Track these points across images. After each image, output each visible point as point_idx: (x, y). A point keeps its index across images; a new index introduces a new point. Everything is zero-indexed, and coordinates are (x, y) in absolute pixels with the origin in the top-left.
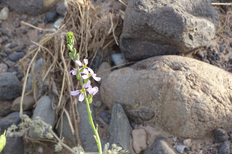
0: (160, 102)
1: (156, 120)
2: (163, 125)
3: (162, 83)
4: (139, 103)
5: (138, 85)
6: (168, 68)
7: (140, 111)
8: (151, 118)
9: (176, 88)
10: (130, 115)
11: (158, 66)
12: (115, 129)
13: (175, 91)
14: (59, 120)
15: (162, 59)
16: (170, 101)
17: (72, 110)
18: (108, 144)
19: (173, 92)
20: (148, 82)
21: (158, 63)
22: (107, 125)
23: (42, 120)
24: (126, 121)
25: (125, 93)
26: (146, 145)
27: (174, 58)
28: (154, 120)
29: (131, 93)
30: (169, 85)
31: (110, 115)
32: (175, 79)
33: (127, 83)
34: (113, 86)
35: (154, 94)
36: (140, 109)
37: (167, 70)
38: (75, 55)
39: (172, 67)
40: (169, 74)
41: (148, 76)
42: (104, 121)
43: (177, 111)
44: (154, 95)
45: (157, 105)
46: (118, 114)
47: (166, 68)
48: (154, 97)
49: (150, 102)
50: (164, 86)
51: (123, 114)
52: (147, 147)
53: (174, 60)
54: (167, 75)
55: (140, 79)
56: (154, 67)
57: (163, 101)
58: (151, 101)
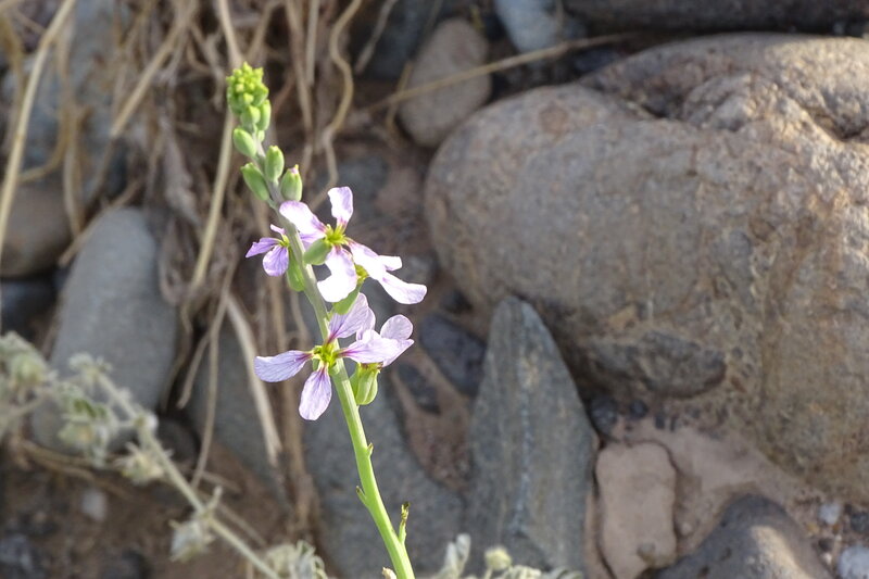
0: (757, 314)
1: (729, 400)
2: (770, 439)
3: (768, 211)
4: (641, 308)
5: (635, 209)
6: (804, 124)
7: (643, 346)
8: (701, 387)
9: (847, 250)
10: (585, 360)
11: (749, 111)
12: (506, 446)
13: (841, 266)
14: (198, 356)
15: (773, 62)
16: (812, 316)
17: (269, 307)
18: (464, 540)
19: (828, 268)
20: (692, 194)
21: (747, 91)
22: (459, 401)
23: (103, 370)
24: (568, 402)
25: (564, 249)
26: (672, 540)
27: (838, 62)
28: (718, 398)
29: (596, 249)
30: (810, 232)
31: (483, 344)
32: (844, 197)
33: (579, 188)
34: (500, 199)
35: (721, 266)
36: (645, 339)
37: (796, 134)
38: (280, 179)
39: (825, 116)
40: (809, 160)
41: (693, 161)
42: (445, 373)
43: (846, 373)
44: (722, 273)
45: (737, 326)
46: (523, 363)
47: (792, 124)
48: (720, 280)
49: (702, 307)
50: (780, 229)
51: (548, 365)
52: (678, 549)
53: (837, 77)
54: (800, 171)
55: (650, 174)
56: (727, 112)
57: (771, 314)
58: (708, 300)
